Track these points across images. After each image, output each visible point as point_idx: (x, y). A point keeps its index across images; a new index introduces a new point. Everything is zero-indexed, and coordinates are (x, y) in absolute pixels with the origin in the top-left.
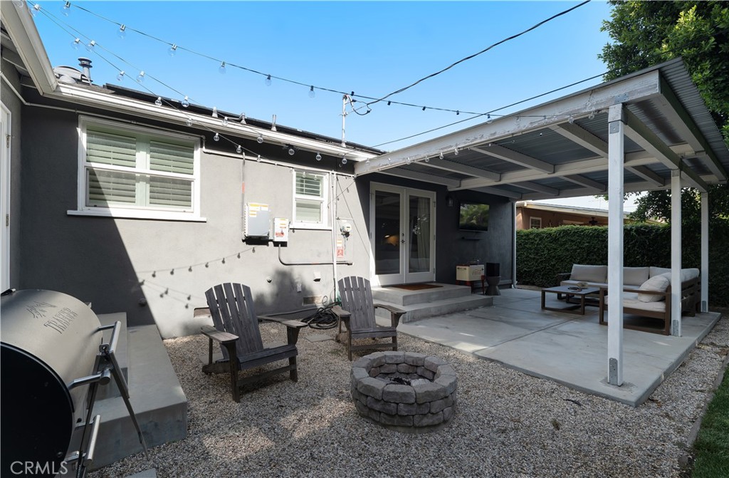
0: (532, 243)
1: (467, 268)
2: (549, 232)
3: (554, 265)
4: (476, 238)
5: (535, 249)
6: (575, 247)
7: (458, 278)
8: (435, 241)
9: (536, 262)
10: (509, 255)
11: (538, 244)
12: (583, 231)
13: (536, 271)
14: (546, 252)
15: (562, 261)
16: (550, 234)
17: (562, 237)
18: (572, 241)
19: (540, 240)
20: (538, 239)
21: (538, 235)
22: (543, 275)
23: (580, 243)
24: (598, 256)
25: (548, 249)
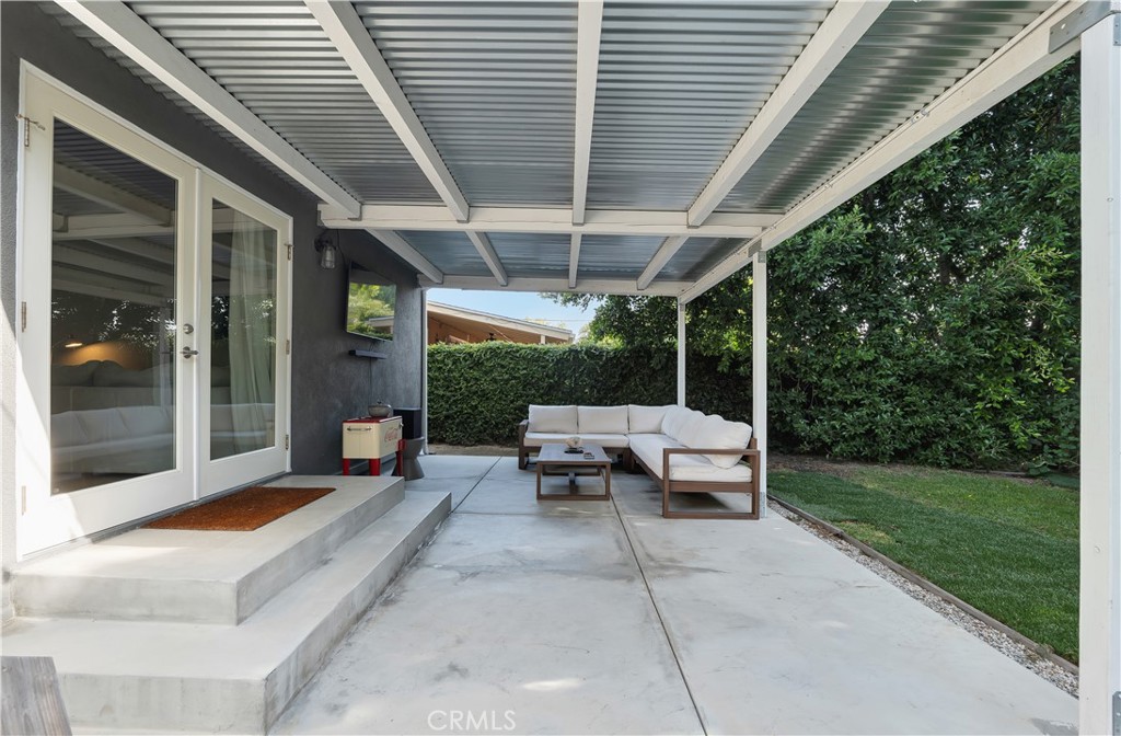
0: (440, 368)
1: (374, 426)
2: (467, 350)
3: (476, 407)
4: (371, 354)
5: (445, 379)
6: (506, 377)
7: (348, 453)
8: (289, 357)
9: (447, 402)
10: (418, 390)
11: (450, 371)
12: (518, 351)
13: (447, 417)
14: (463, 384)
15: (487, 399)
16: (471, 355)
17: (487, 360)
18: (503, 367)
19: (454, 363)
20: (450, 362)
21: (450, 354)
22: (458, 425)
23: (514, 369)
24: (537, 391)
25: (466, 380)
